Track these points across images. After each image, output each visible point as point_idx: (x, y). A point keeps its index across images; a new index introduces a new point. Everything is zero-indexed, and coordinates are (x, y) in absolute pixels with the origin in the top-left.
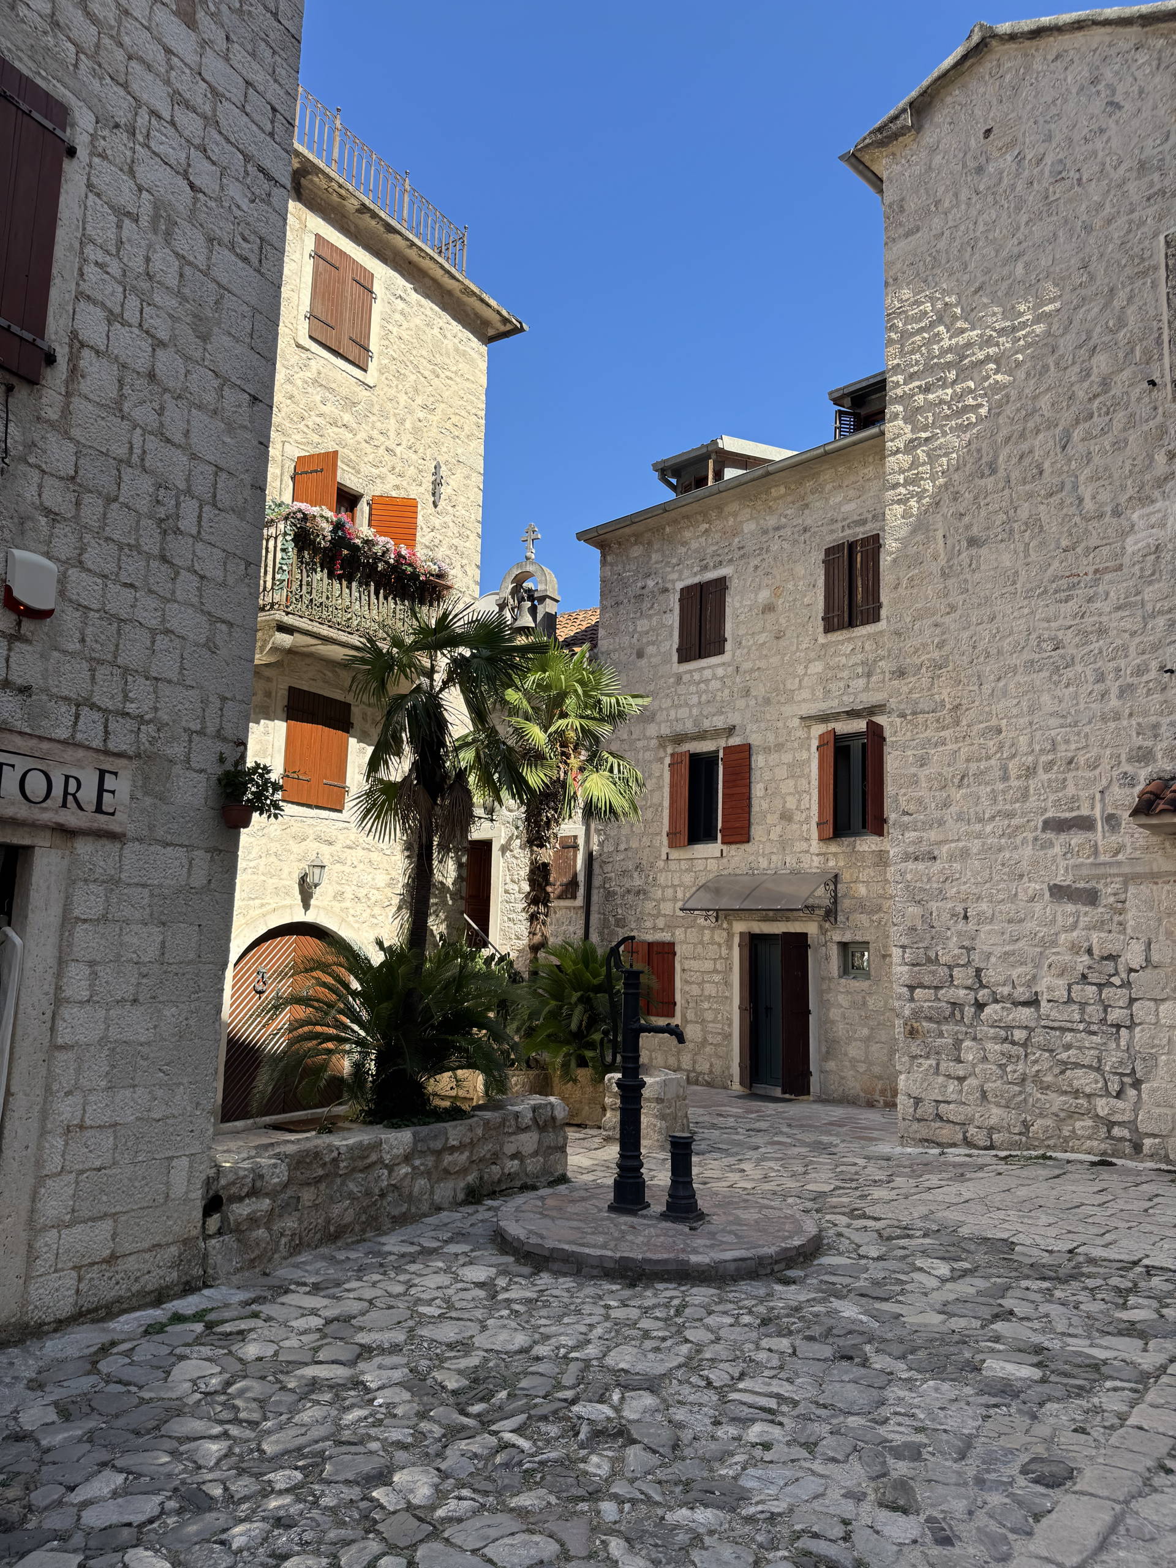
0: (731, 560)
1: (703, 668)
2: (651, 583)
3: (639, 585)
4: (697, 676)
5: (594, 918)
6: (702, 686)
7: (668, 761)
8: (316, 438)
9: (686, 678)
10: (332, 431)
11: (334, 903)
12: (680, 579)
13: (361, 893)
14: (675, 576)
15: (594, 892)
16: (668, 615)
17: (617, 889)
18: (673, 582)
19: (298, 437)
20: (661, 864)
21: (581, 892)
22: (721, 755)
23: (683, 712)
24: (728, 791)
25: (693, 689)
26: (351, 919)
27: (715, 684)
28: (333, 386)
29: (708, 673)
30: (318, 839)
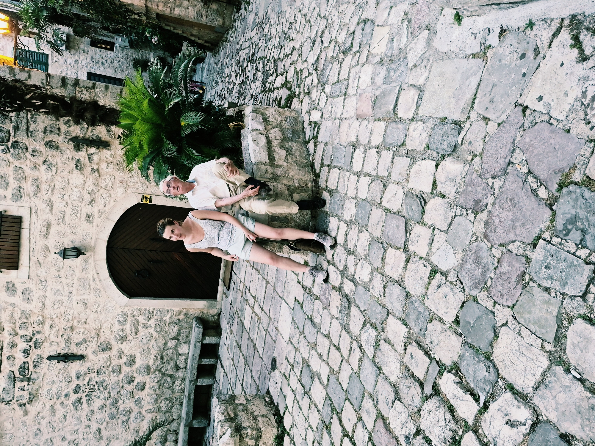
30: (46, 236)
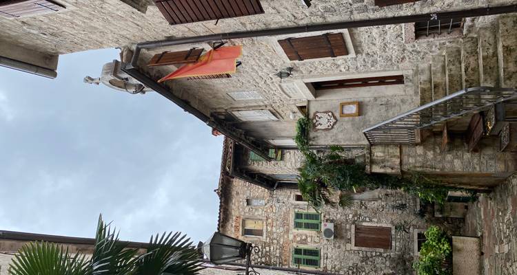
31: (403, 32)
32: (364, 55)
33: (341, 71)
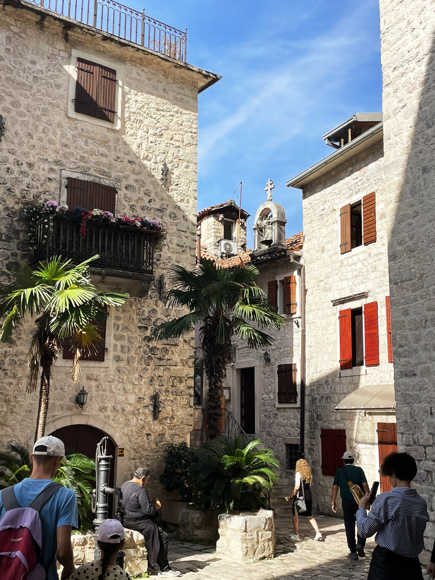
0: (363, 188)
1: (353, 256)
2: (326, 206)
3: (322, 208)
4: (350, 261)
5: (307, 414)
6: (353, 266)
7: (338, 315)
8: (82, 164)
9: (345, 263)
10: (93, 159)
11: (100, 413)
12: (340, 202)
13: (119, 407)
14: (338, 201)
15: (306, 398)
16: (335, 225)
17: (317, 396)
18: (337, 204)
19: (72, 166)
20: (337, 380)
21: (299, 399)
22: (363, 310)
23: (344, 284)
24: (366, 332)
25: (349, 269)
26: (111, 421)
27: (360, 265)
28: (92, 135)
29: (355, 258)
31: (292, 437)
32: (276, 412)
33: (263, 394)
